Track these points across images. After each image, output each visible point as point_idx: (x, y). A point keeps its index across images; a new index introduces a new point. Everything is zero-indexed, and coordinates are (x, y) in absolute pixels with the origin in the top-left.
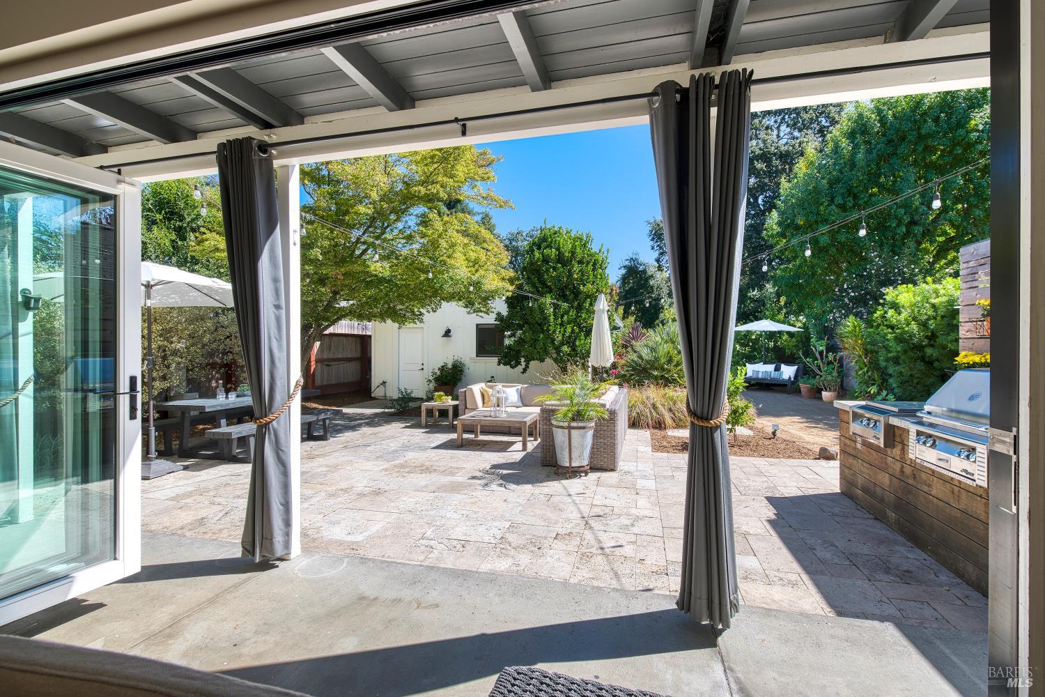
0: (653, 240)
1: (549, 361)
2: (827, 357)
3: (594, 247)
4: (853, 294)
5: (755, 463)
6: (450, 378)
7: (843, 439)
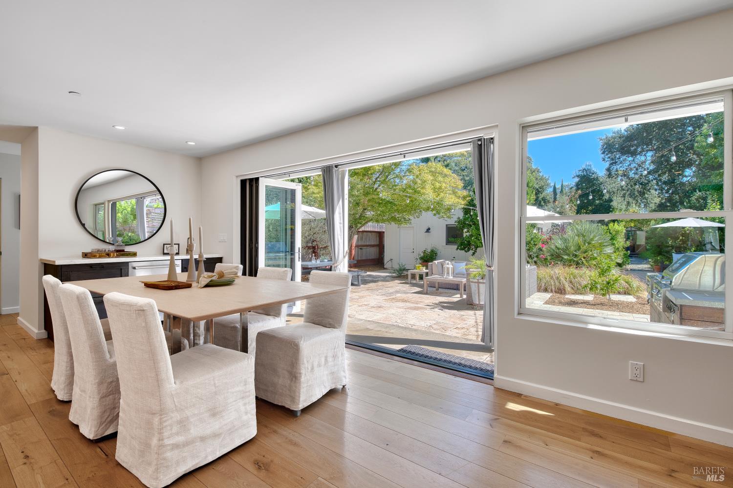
0: (603, 153)
6: (428, 258)
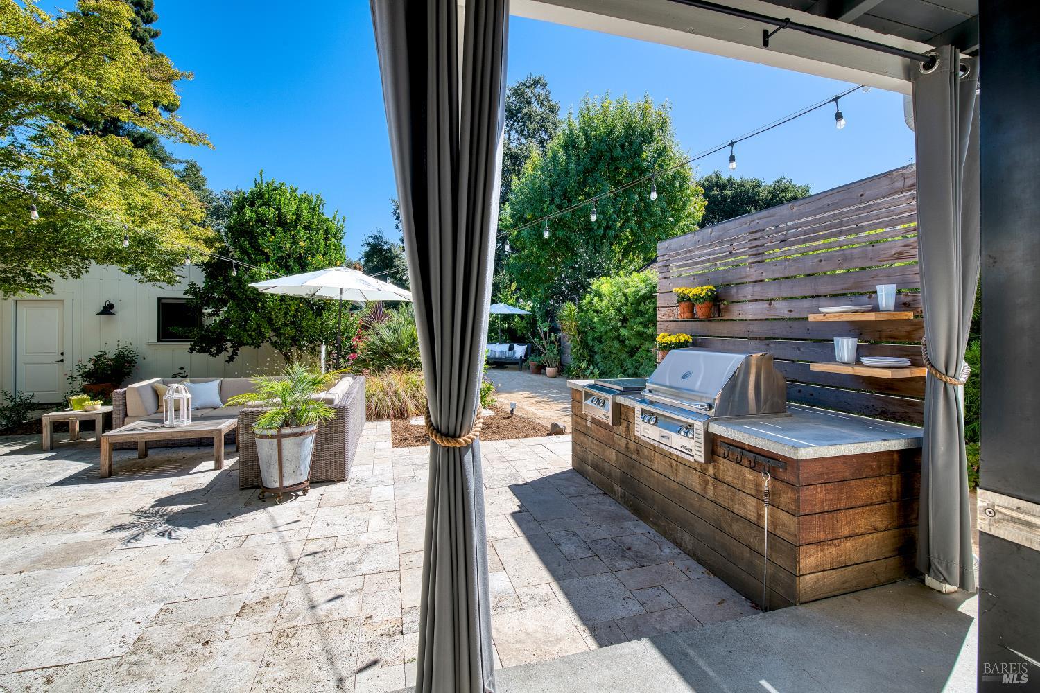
1: (266, 346)
2: (550, 337)
3: (327, 213)
4: (568, 283)
5: (497, 446)
6: (110, 373)
7: (574, 416)
